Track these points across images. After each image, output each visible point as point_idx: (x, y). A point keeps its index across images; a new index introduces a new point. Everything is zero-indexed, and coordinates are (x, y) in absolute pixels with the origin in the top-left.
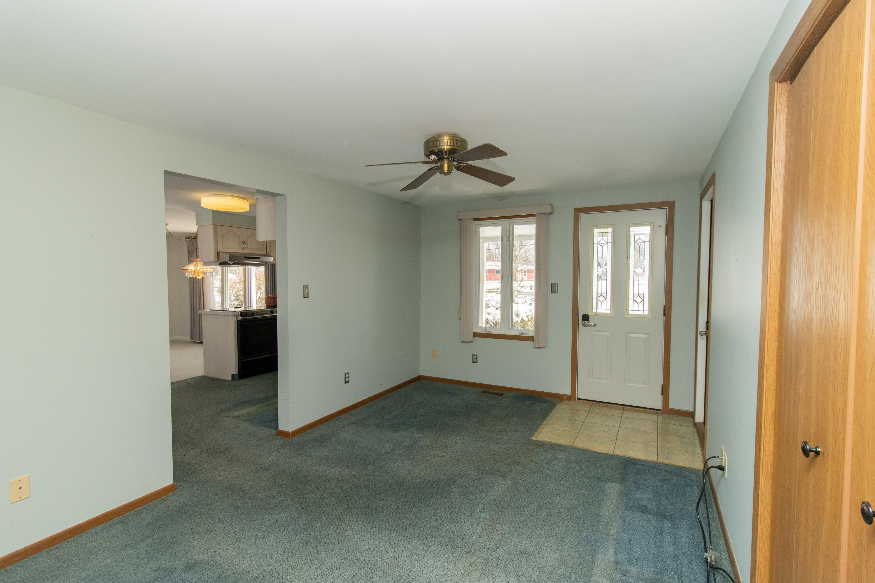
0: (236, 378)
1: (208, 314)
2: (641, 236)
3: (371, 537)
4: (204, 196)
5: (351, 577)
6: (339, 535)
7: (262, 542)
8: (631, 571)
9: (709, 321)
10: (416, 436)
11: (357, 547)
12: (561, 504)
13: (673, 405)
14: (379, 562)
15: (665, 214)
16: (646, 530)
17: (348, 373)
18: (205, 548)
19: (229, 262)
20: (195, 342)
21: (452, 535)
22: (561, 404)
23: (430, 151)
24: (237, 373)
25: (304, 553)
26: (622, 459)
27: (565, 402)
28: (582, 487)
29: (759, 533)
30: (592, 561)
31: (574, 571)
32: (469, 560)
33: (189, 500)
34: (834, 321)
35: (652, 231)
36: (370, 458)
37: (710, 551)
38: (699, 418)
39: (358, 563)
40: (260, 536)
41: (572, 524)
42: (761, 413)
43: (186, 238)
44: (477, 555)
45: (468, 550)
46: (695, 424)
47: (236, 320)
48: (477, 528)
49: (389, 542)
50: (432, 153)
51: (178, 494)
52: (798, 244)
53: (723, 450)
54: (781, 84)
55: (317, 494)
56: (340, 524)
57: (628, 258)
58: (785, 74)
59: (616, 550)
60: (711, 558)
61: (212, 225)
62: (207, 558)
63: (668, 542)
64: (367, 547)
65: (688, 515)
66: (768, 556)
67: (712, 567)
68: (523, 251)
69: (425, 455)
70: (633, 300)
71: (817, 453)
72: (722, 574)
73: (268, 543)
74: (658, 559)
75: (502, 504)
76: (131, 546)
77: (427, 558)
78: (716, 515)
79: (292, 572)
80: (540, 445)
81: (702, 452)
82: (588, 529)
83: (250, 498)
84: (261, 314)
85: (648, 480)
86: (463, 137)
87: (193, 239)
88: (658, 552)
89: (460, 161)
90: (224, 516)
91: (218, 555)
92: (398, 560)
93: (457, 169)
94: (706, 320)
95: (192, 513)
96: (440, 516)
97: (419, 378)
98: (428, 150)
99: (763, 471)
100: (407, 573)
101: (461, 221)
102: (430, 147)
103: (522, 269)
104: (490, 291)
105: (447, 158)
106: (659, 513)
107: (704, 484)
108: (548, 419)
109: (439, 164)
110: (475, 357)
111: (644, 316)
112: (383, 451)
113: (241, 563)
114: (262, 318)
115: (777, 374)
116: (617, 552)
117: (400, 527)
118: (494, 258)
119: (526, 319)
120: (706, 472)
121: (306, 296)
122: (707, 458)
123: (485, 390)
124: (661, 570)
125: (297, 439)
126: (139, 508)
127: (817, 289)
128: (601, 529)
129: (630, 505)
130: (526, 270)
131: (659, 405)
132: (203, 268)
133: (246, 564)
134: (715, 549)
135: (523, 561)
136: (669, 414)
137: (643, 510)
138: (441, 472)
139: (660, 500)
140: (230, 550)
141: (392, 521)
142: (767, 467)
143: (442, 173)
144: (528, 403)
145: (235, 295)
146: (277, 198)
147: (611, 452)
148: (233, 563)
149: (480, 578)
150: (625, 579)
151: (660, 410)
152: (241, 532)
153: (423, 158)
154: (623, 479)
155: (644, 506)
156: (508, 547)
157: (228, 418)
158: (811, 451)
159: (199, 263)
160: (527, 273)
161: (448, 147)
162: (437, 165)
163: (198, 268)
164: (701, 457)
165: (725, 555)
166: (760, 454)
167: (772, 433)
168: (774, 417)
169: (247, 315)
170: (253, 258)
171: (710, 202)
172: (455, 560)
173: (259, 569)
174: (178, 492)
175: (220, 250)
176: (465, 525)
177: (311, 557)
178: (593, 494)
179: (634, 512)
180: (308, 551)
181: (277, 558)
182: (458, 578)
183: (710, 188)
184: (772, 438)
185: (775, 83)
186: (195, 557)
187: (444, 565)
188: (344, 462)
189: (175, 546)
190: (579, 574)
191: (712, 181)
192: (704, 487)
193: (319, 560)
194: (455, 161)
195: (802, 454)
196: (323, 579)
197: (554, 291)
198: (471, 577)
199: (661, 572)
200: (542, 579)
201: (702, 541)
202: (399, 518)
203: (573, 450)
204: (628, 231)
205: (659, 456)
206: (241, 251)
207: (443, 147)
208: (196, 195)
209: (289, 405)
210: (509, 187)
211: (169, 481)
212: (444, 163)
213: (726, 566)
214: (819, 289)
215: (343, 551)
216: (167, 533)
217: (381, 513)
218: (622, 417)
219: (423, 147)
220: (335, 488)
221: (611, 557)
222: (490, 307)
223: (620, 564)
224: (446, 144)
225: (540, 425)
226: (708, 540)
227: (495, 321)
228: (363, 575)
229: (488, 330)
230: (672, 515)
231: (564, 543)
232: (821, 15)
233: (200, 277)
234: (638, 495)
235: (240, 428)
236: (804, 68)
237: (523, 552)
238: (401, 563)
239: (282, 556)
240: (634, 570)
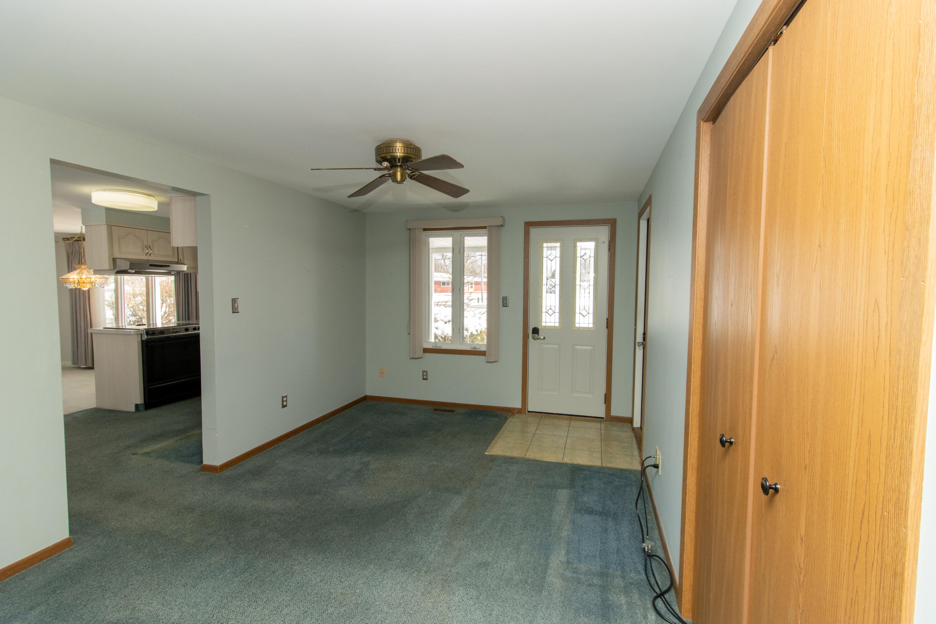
0: (142, 408)
1: (100, 333)
2: (586, 250)
3: (322, 569)
4: (97, 191)
5: (302, 612)
6: (286, 571)
7: (194, 590)
8: (581, 568)
9: (645, 332)
10: (366, 459)
11: (307, 581)
12: (516, 514)
13: (614, 413)
14: (333, 593)
15: (608, 231)
16: (593, 529)
17: (286, 396)
18: (120, 605)
19: (129, 271)
20: (80, 368)
21: (410, 556)
22: (512, 417)
23: (382, 158)
24: (142, 402)
25: (247, 595)
26: (570, 466)
27: (516, 415)
28: (535, 496)
29: (686, 519)
30: (546, 563)
31: (530, 575)
32: (429, 578)
33: (92, 554)
34: (744, 332)
35: (597, 248)
36: (316, 487)
37: (647, 541)
38: (637, 423)
39: (310, 598)
40: (190, 584)
41: (526, 532)
42: (689, 413)
43: (64, 239)
44: (436, 573)
45: (427, 569)
46: (633, 429)
47: (140, 339)
48: (435, 547)
49: (342, 572)
50: (385, 159)
51: (76, 548)
52: (718, 266)
53: (658, 450)
54: (705, 123)
55: (256, 531)
56: (286, 559)
57: (575, 272)
58: (709, 115)
59: (567, 551)
60: (648, 547)
61: (106, 226)
62: (125, 616)
63: (612, 538)
64: (318, 580)
65: (629, 512)
66: (694, 538)
67: (648, 556)
68: (470, 262)
69: (377, 479)
70: (580, 313)
71: (731, 443)
72: (657, 561)
73: (202, 590)
74: (604, 554)
75: (459, 520)
76: (17, 616)
77: (385, 582)
78: (651, 509)
79: (233, 617)
80: (493, 459)
81: (639, 454)
82: (541, 535)
83: (174, 544)
84: (173, 332)
85: (594, 484)
86: (417, 145)
87: (75, 241)
88: (604, 548)
89: (414, 170)
90: (142, 567)
91: (139, 611)
92: (353, 588)
93: (411, 178)
94: (643, 332)
95: (98, 569)
96: (396, 539)
97: (365, 398)
98: (380, 156)
99: (690, 464)
100: (364, 600)
101: (410, 231)
102: (382, 153)
103: (469, 281)
104: (438, 304)
105: (400, 166)
106: (603, 513)
107: (642, 481)
108: (500, 433)
109: (391, 172)
110: (425, 374)
111: (589, 328)
112: (329, 478)
113: (169, 617)
114: (175, 336)
115: (701, 379)
116: (568, 553)
117: (354, 555)
118: (440, 269)
119: (475, 333)
120: (643, 472)
121: (235, 311)
122: (644, 459)
123: (437, 407)
124: (607, 563)
125: (227, 473)
126: (23, 571)
127: (732, 305)
128: (553, 533)
129: (578, 508)
130: (473, 282)
131: (602, 414)
132: (90, 277)
133: (176, 616)
134: (652, 540)
135: (481, 572)
136: (611, 421)
137: (590, 512)
138: (394, 495)
139: (604, 501)
140: (153, 604)
141: (345, 550)
142: (693, 460)
143: (395, 180)
144: (480, 418)
145: (132, 310)
146: (198, 198)
147: (560, 461)
148: (158, 618)
149: (440, 595)
150: (576, 576)
151: (603, 418)
152: (166, 582)
153: (375, 165)
154: (572, 485)
155: (591, 508)
156: (466, 561)
157: (135, 456)
158: (727, 442)
159: (85, 271)
160: (473, 285)
161: (401, 154)
162: (389, 172)
163: (84, 277)
164: (639, 458)
165: (659, 543)
166: (688, 450)
167: (697, 430)
168: (699, 416)
169: (155, 333)
170: (161, 266)
171: (646, 221)
172: (414, 580)
173: (193, 620)
174: (76, 547)
175: (117, 255)
176: (422, 545)
177: (255, 598)
178: (546, 502)
179: (582, 514)
180: (251, 592)
181: (214, 605)
182: (418, 598)
183: (647, 209)
184: (697, 435)
185: (700, 122)
186: (108, 617)
187: (403, 586)
188: (285, 494)
189: (79, 608)
190: (534, 577)
191: (649, 202)
192: (642, 484)
193: (265, 600)
194: (409, 170)
195: (720, 445)
196: (271, 619)
197: (505, 305)
198: (431, 595)
199: (606, 566)
200: (500, 587)
201: (641, 533)
202: (352, 546)
203: (525, 462)
204: (575, 247)
205: (603, 461)
206: (145, 258)
207: (396, 154)
208: (84, 189)
209: (217, 435)
210: (464, 199)
211: (64, 534)
212: (397, 171)
213: (660, 553)
214: (733, 304)
215: (292, 587)
216: (67, 595)
217: (332, 543)
218: (569, 426)
219: (374, 152)
220: (277, 523)
221: (563, 558)
222: (438, 321)
223: (571, 563)
224: (399, 151)
225: (493, 439)
226: (645, 532)
227: (444, 335)
228: (316, 608)
229: (438, 345)
230: (615, 513)
231: (520, 551)
232: (736, 71)
233: (87, 288)
234: (585, 499)
235: (152, 466)
236: (723, 113)
237: (481, 564)
238: (358, 591)
239: (220, 602)
240: (583, 567)
